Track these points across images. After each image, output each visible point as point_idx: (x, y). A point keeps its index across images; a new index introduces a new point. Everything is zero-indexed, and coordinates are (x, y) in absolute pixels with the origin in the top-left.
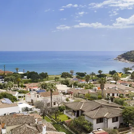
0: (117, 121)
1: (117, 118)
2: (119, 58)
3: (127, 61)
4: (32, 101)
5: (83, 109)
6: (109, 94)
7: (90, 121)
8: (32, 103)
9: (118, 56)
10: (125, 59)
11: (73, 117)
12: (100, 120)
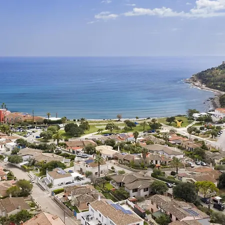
0: (147, 190)
1: (147, 189)
2: (193, 81)
3: (204, 86)
4: (81, 169)
5: (124, 182)
6: (152, 161)
7: (128, 191)
8: (81, 171)
9: (193, 75)
10: (202, 83)
11: (117, 187)
12: (135, 190)
